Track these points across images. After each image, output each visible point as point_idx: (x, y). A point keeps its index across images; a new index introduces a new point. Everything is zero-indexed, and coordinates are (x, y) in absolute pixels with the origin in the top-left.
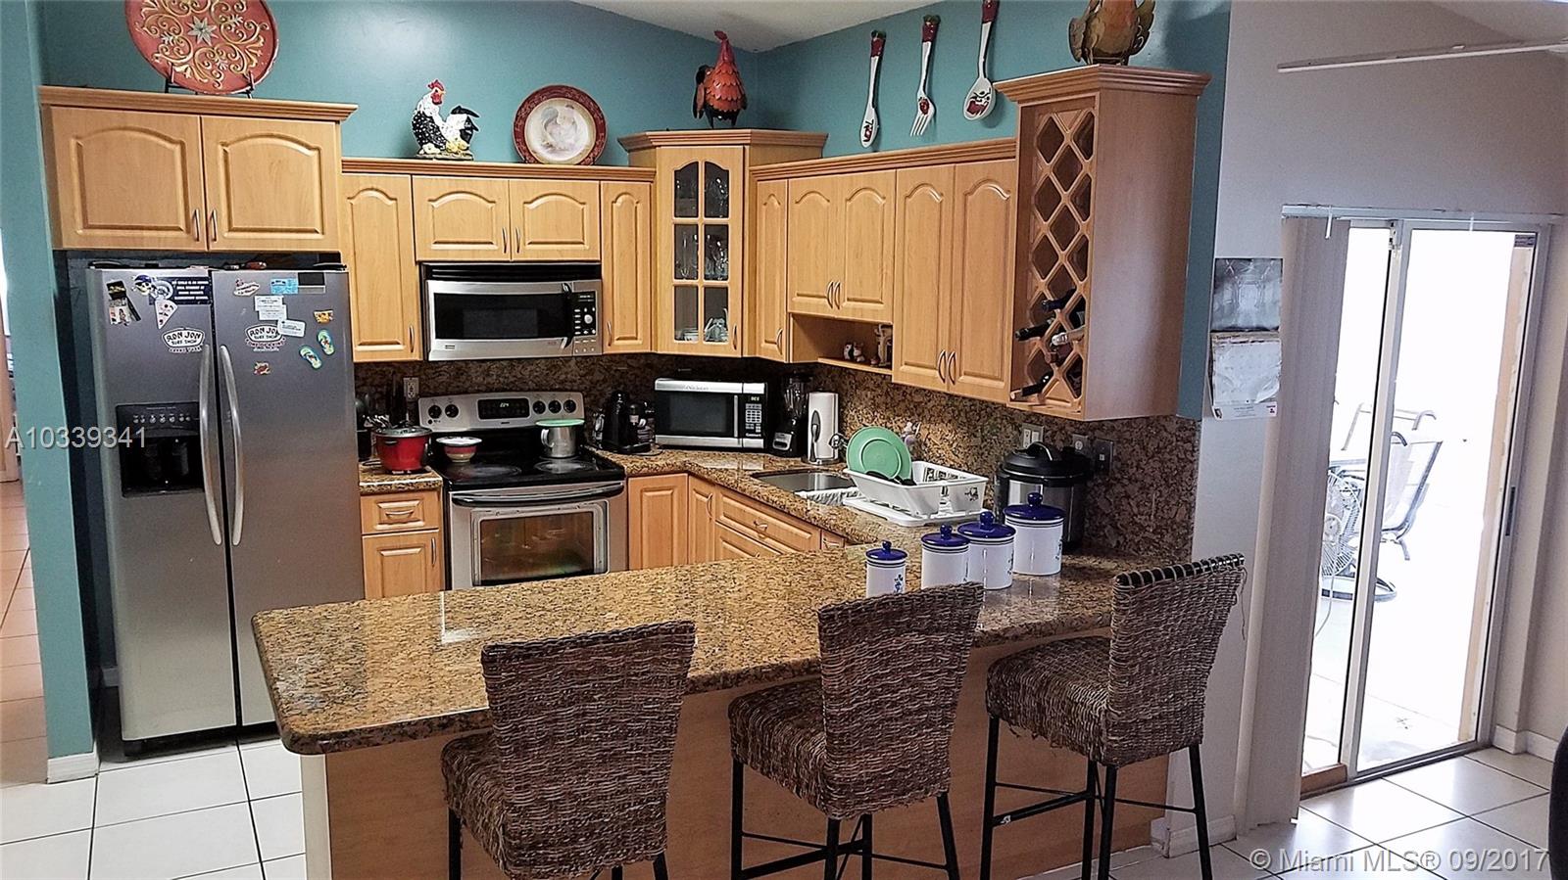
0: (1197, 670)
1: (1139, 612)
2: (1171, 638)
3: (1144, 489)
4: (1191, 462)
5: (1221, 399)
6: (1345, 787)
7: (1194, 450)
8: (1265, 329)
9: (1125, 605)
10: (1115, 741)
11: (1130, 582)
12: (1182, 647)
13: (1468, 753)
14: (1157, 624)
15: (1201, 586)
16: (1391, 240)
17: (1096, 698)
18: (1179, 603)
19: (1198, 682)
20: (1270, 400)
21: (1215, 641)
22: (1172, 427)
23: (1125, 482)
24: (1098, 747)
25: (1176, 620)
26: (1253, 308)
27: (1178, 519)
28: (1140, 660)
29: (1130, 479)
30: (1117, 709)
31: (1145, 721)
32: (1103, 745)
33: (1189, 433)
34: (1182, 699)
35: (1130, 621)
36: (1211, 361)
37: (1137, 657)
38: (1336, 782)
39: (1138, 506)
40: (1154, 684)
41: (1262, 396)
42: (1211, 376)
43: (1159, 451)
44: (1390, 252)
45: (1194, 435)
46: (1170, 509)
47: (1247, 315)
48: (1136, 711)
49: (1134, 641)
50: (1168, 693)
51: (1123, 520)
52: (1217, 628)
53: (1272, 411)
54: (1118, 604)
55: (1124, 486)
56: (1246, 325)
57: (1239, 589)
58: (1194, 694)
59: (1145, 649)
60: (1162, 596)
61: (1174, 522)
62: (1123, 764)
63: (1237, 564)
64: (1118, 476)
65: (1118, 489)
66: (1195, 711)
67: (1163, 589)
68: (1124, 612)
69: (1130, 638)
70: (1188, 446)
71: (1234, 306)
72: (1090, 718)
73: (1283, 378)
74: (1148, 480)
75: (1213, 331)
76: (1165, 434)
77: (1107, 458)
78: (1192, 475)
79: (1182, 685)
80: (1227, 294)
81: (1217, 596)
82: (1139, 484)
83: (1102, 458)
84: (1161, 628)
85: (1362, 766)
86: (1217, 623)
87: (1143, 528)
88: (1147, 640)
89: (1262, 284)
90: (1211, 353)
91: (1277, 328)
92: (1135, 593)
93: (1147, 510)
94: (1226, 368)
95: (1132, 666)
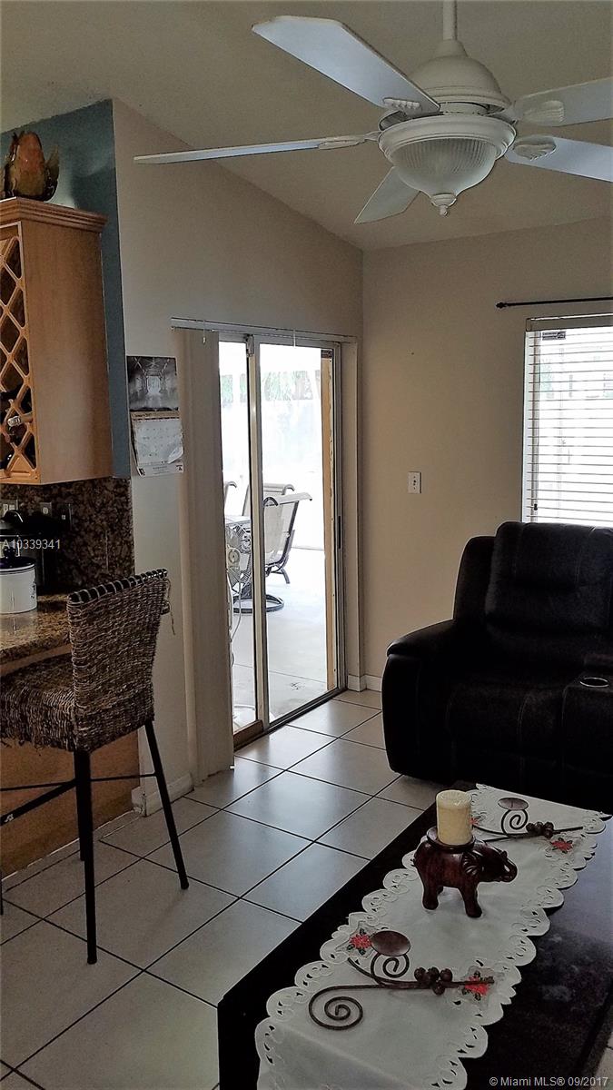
0: (143, 663)
1: (90, 622)
2: (119, 640)
3: (97, 536)
4: (127, 511)
5: (143, 461)
6: (263, 735)
7: (127, 502)
8: (169, 409)
9: (78, 618)
10: (85, 731)
11: (80, 599)
12: (128, 646)
13: (334, 696)
14: (106, 630)
15: (137, 595)
16: (247, 350)
17: (65, 701)
18: (121, 611)
19: (144, 672)
20: (178, 461)
21: (153, 639)
22: (111, 486)
23: (83, 533)
24: (72, 739)
25: (120, 625)
26: (159, 394)
27: (123, 556)
28: (96, 661)
29: (85, 530)
30: (83, 705)
31: (107, 710)
32: (75, 736)
33: (122, 488)
34: (134, 687)
35: (84, 630)
36: (133, 433)
37: (93, 659)
38: (258, 733)
39: (94, 551)
40: (109, 680)
41: (172, 458)
42: (133, 444)
43: (103, 505)
44: (248, 359)
45: (127, 490)
46: (116, 549)
47: (155, 398)
48: (99, 703)
49: (89, 647)
50: (122, 685)
51: (83, 563)
52: (153, 627)
53: (180, 469)
54: (72, 618)
55: (82, 537)
56: (154, 407)
57: (166, 595)
58: (143, 682)
59: (99, 652)
60: (106, 607)
61: (120, 558)
62: (93, 749)
63: (162, 576)
64: (77, 529)
65: (79, 540)
66: (145, 696)
67: (107, 601)
68: (78, 624)
69: (85, 644)
70: (123, 498)
71: (144, 391)
72: (63, 717)
73: (185, 443)
74: (99, 530)
75: (131, 411)
76: (106, 492)
77: (67, 517)
78: (129, 521)
79: (133, 677)
80: (138, 384)
81: (150, 602)
82: (92, 534)
83: (64, 517)
84: (109, 632)
85: (272, 719)
86: (154, 625)
87: (99, 567)
88: (100, 644)
89: (162, 376)
90: (132, 427)
91: (177, 409)
92: (85, 607)
93: (100, 552)
94: (144, 438)
95: (90, 667)
